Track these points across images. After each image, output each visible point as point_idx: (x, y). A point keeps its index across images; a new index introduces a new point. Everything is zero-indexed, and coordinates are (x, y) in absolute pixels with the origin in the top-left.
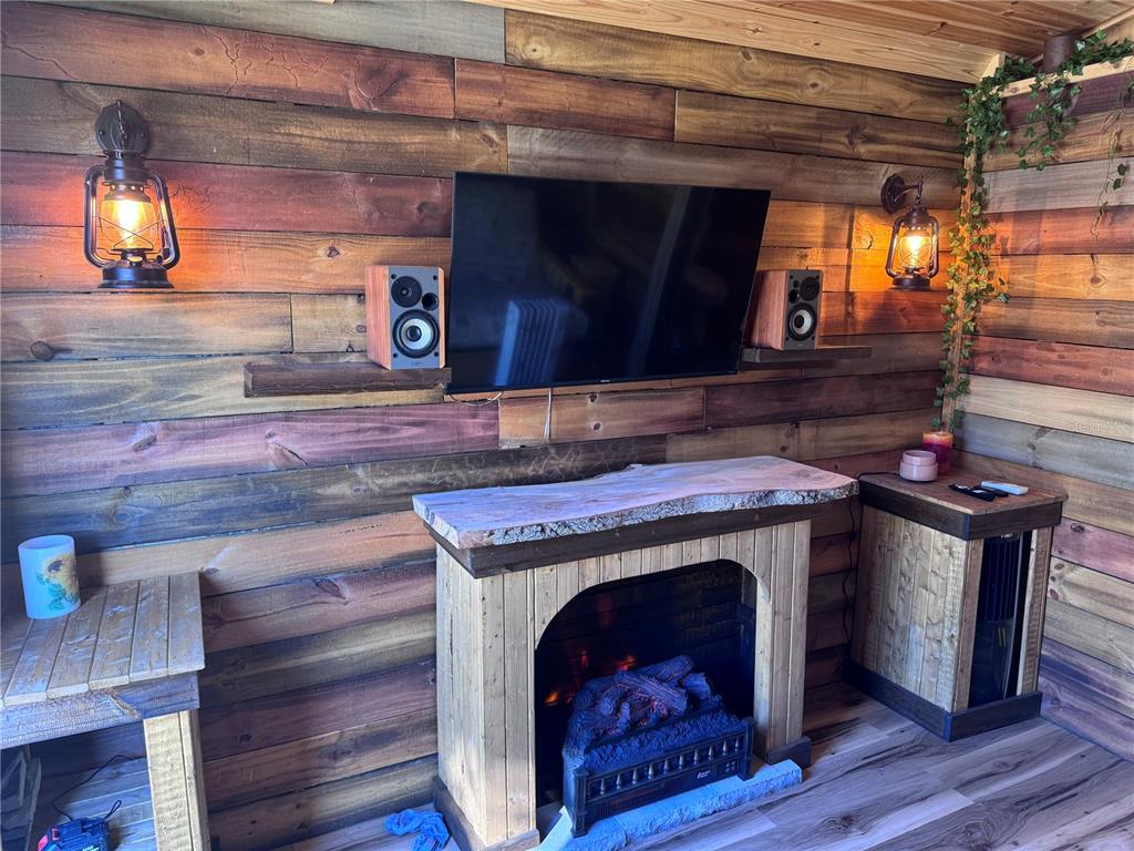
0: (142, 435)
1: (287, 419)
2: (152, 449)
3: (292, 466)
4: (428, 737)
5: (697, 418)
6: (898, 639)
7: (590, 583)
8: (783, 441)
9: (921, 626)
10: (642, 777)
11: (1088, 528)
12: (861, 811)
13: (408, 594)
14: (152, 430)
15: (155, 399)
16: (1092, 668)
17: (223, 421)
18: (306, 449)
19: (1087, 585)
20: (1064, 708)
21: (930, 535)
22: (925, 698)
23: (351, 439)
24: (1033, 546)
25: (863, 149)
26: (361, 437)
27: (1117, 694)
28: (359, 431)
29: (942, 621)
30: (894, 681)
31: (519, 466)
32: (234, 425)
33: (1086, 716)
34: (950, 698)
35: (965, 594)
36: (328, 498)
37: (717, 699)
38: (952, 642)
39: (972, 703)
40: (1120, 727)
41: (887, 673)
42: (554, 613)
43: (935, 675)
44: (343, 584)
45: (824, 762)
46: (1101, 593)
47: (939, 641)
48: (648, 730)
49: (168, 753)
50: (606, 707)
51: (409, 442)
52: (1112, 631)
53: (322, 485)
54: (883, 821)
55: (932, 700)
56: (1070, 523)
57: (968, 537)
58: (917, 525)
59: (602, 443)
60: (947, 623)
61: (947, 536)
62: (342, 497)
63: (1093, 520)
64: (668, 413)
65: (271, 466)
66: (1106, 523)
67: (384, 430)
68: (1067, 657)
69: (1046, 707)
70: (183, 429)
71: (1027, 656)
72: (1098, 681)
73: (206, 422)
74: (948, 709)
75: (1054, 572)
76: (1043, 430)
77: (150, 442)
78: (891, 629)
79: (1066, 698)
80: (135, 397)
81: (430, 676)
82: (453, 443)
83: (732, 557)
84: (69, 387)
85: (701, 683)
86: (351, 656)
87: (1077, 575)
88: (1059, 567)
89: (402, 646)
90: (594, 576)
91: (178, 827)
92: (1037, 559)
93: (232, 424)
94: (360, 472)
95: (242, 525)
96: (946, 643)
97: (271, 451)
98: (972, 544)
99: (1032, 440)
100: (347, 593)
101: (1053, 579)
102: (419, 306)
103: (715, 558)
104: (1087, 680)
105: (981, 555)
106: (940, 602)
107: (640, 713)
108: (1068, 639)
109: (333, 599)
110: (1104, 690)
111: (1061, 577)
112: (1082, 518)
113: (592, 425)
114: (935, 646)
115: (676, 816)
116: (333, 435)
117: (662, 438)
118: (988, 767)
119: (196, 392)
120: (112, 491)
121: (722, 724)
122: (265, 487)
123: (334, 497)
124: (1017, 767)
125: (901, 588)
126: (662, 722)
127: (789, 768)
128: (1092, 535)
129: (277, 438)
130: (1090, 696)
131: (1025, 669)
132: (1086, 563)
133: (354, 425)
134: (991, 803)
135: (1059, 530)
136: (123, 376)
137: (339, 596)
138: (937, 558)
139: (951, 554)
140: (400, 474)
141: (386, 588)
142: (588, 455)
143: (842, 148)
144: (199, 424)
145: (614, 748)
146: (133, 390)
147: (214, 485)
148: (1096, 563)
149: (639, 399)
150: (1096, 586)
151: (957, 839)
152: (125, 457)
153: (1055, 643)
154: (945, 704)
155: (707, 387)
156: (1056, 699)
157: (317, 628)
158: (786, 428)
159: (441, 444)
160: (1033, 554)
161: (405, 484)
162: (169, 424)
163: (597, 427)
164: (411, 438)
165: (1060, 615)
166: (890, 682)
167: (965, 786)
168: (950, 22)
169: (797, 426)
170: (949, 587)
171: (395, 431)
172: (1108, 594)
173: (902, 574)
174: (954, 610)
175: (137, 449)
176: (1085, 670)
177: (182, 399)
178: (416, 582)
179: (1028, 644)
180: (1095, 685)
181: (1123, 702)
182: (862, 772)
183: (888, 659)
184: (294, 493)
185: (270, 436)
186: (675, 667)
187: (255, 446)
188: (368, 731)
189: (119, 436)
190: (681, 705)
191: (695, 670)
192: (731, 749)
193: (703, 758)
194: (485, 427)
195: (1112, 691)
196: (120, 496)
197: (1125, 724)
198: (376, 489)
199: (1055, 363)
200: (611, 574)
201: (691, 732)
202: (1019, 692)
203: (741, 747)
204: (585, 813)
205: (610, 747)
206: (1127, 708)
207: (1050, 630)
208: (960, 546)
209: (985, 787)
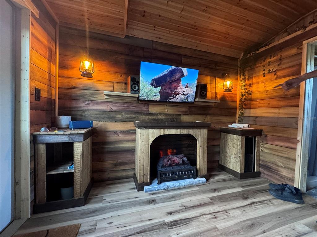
0: (87, 103)
1: (111, 103)
2: (89, 105)
3: (112, 111)
4: (133, 165)
5: (187, 112)
6: (228, 158)
7: (162, 134)
8: (204, 118)
9: (233, 155)
10: (172, 175)
11: (268, 135)
12: (218, 188)
13: (131, 137)
14: (89, 102)
15: (90, 97)
16: (272, 166)
17: (101, 102)
18: (114, 108)
19: (269, 147)
20: (266, 175)
21: (234, 136)
22: (234, 170)
23: (123, 107)
24: (256, 140)
25: (218, 68)
26: (124, 107)
27: (278, 171)
28: (123, 106)
29: (237, 153)
30: (228, 167)
31: (152, 116)
32: (102, 103)
33: (271, 176)
34: (240, 170)
35: (242, 147)
36: (117, 117)
37: (188, 162)
38: (239, 158)
39: (245, 172)
40: (279, 179)
41: (226, 166)
42: (154, 139)
43: (236, 165)
44: (119, 133)
45: (212, 180)
46: (272, 149)
47: (237, 158)
48: (174, 166)
49: (77, 150)
50: (166, 160)
51: (132, 109)
52: (276, 157)
53: (116, 115)
54: (223, 191)
55: (236, 171)
56: (264, 135)
57: (242, 135)
58: (231, 135)
59: (168, 114)
60: (238, 154)
61: (237, 136)
62: (120, 118)
63: (269, 134)
64: (181, 110)
65: (108, 110)
66: (272, 134)
67: (128, 107)
68: (266, 164)
69: (262, 175)
70: (94, 102)
71: (256, 163)
72: (273, 168)
73: (98, 102)
74: (239, 172)
75: (262, 146)
76: (257, 117)
77: (89, 104)
78: (227, 157)
79: (266, 173)
80: (87, 96)
81: (134, 153)
82: (140, 111)
83: (191, 134)
84: (77, 93)
85: (185, 159)
86: (120, 147)
87: (266, 146)
88: (262, 144)
89: (129, 147)
90: (162, 133)
91: (78, 165)
92: (257, 143)
93: (102, 102)
94: (123, 114)
95: (102, 120)
96: (238, 158)
97: (108, 108)
98: (242, 137)
99: (255, 120)
100: (120, 135)
101: (261, 147)
102: (136, 83)
103: (187, 133)
104: (271, 168)
105: (245, 140)
106: (236, 150)
107: (173, 162)
108: (266, 160)
109: (117, 136)
110: (275, 170)
111: (263, 146)
112: (266, 134)
113: (166, 111)
114: (236, 159)
115: (178, 184)
116: (119, 106)
117: (180, 115)
118: (248, 184)
119: (97, 96)
120: (81, 111)
121: (189, 167)
122: (107, 114)
123: (118, 117)
124: (255, 185)
125: (228, 148)
126: (177, 165)
127: (204, 179)
128: (269, 137)
129: (110, 106)
130: (272, 172)
131: (256, 166)
132: (268, 143)
133: (123, 105)
134: (249, 190)
135: (262, 137)
136: (85, 92)
137: (118, 135)
138: (236, 141)
139: (238, 139)
140: (130, 115)
141: (127, 135)
142: (165, 116)
143: (213, 67)
144: (97, 102)
145: (167, 168)
146: (87, 95)
147: (99, 112)
148: (271, 143)
149: (175, 107)
150: (271, 148)
151: (240, 196)
152: (84, 106)
153: (263, 161)
154: (239, 171)
155: (189, 106)
156: (264, 173)
157: (114, 141)
158: (204, 116)
159: (138, 111)
160: (256, 141)
161: (131, 117)
162: (92, 101)
163: (167, 111)
164: (133, 109)
165: (263, 154)
166: (227, 168)
167: (243, 187)
168: (233, 45)
169: (207, 116)
170: (238, 146)
171: (130, 107)
172: (274, 149)
173: (229, 145)
174: (239, 151)
175: (86, 105)
176: (270, 166)
177: (94, 97)
178: (132, 135)
179: (257, 160)
180: (273, 169)
181: (280, 173)
182: (220, 182)
183: (226, 163)
184: (112, 116)
185: (108, 105)
186: (181, 156)
187: (106, 107)
188: (122, 162)
189: (83, 102)
190: (181, 162)
191: (185, 157)
192: (191, 172)
193: (185, 173)
194: (146, 108)
195: (277, 171)
196: (83, 112)
197: (281, 178)
198: (126, 117)
199: (258, 104)
200: (166, 133)
201: (183, 167)
202: (255, 171)
203: (193, 172)
204: (160, 180)
205: (166, 168)
206: (281, 174)
207: (261, 158)
208: (240, 137)
209: (247, 187)
